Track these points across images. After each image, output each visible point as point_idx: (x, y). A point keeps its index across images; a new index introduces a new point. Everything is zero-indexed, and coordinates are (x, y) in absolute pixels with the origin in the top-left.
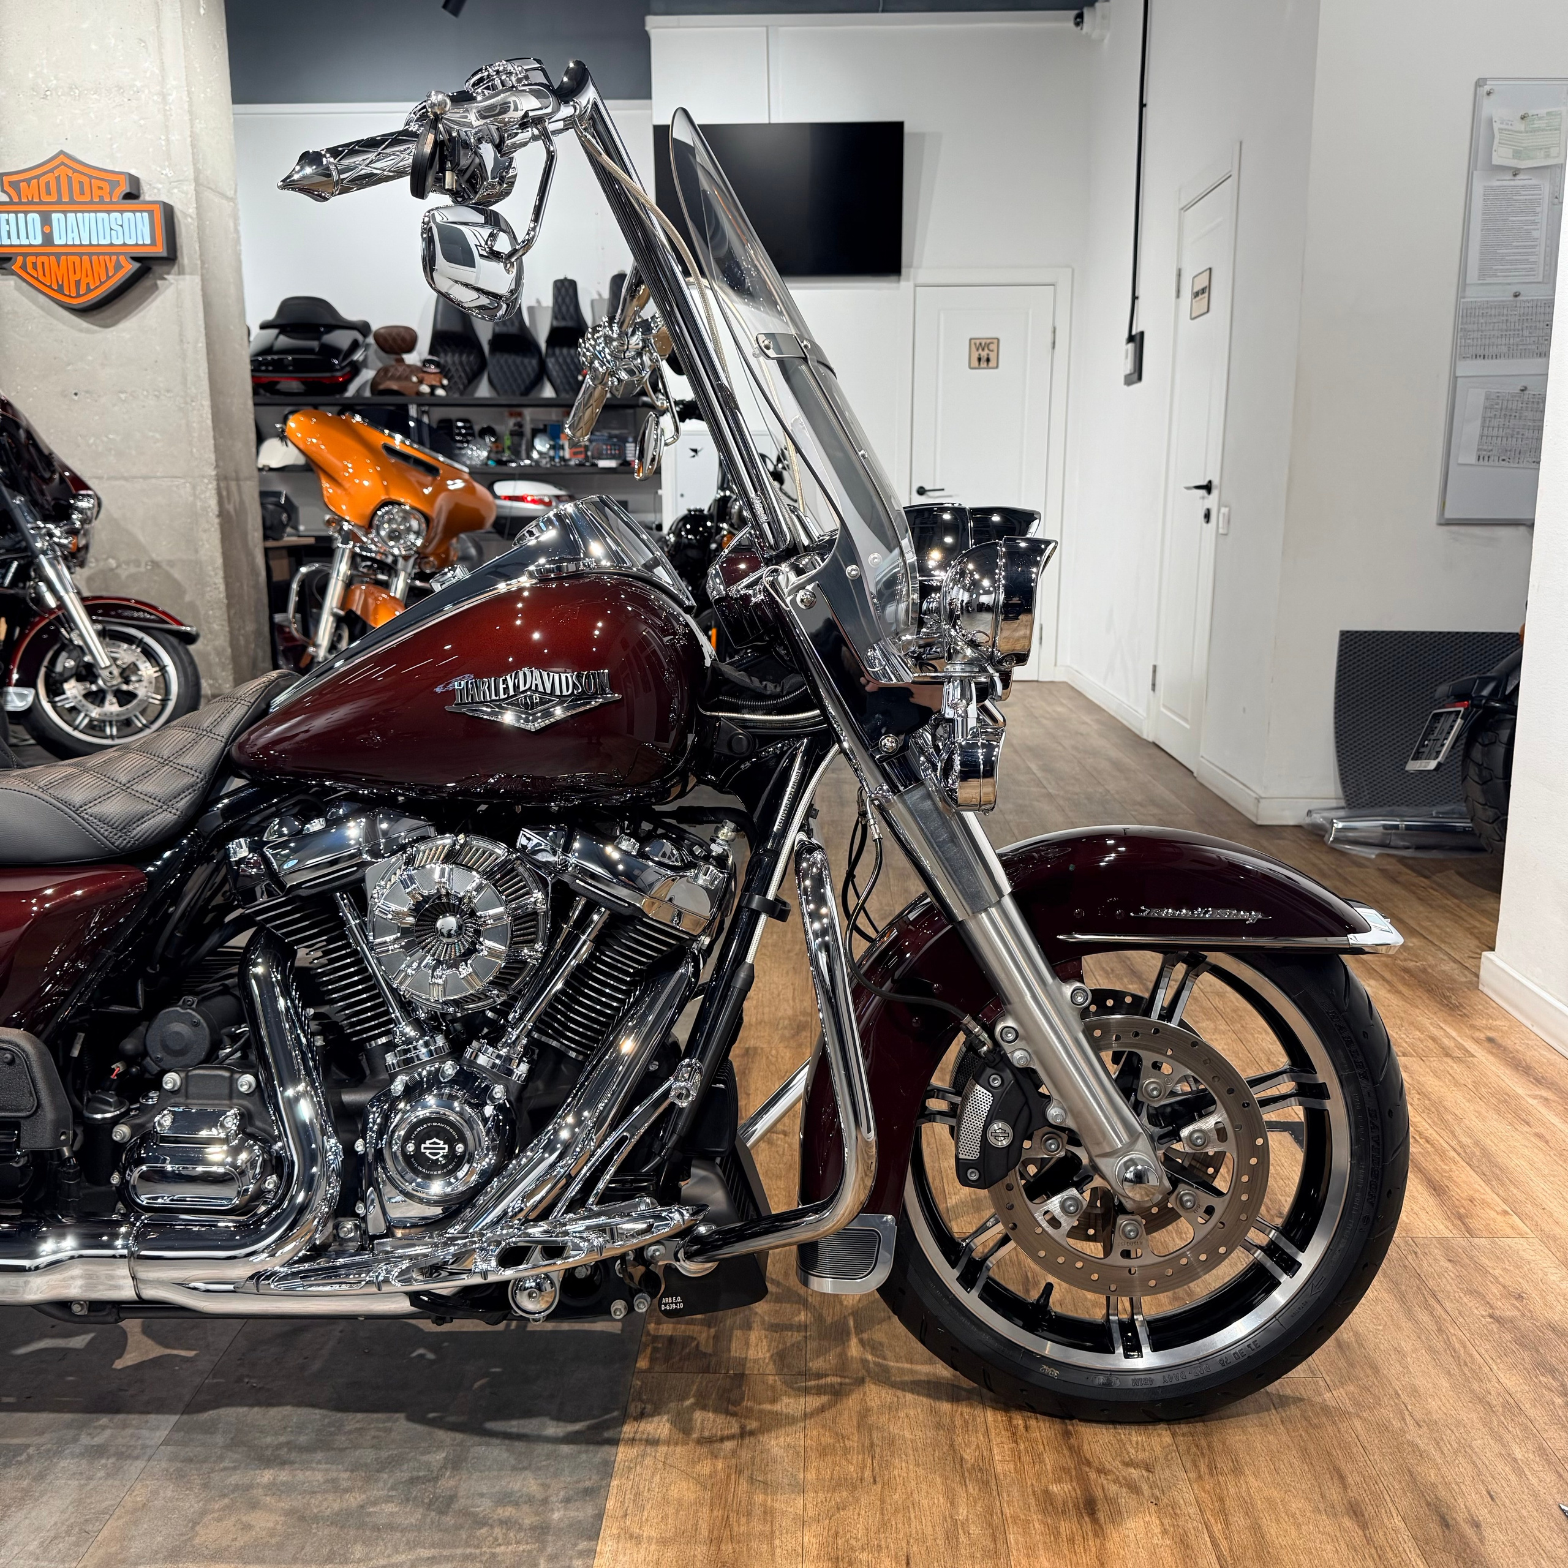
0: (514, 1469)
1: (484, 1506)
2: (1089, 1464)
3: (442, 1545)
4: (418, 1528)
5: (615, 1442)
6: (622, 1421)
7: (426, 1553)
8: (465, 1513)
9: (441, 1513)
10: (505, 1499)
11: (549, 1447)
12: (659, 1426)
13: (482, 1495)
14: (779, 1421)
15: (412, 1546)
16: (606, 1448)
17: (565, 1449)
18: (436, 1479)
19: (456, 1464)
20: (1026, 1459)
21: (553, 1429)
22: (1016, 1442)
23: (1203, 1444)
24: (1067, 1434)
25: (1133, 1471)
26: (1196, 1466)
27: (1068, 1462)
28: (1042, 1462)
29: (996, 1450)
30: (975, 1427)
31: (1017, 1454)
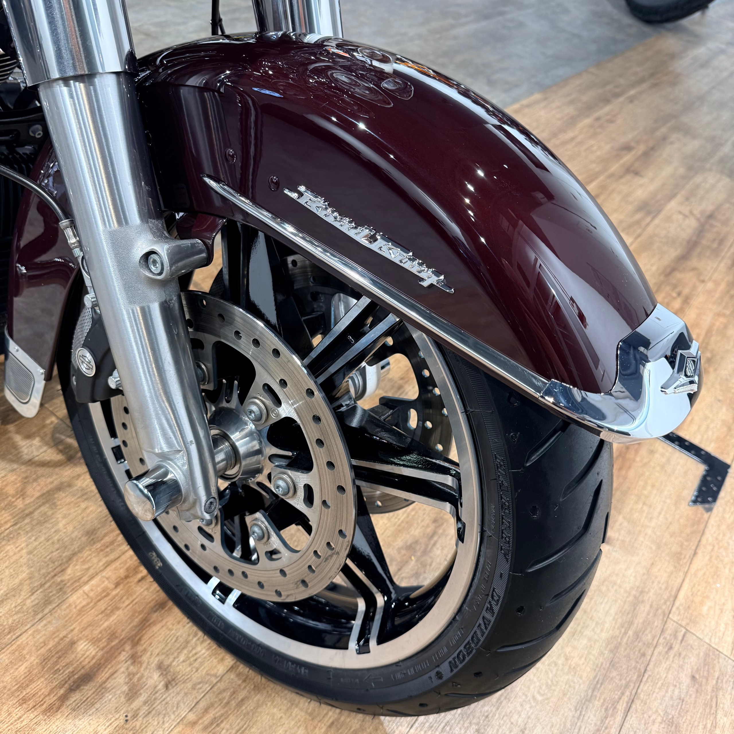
22: (117, 585)
23: (241, 695)
24: (161, 606)
25: (156, 676)
26: (206, 711)
27: (124, 632)
28: (108, 616)
29: (93, 582)
30: (112, 551)
31: (105, 593)
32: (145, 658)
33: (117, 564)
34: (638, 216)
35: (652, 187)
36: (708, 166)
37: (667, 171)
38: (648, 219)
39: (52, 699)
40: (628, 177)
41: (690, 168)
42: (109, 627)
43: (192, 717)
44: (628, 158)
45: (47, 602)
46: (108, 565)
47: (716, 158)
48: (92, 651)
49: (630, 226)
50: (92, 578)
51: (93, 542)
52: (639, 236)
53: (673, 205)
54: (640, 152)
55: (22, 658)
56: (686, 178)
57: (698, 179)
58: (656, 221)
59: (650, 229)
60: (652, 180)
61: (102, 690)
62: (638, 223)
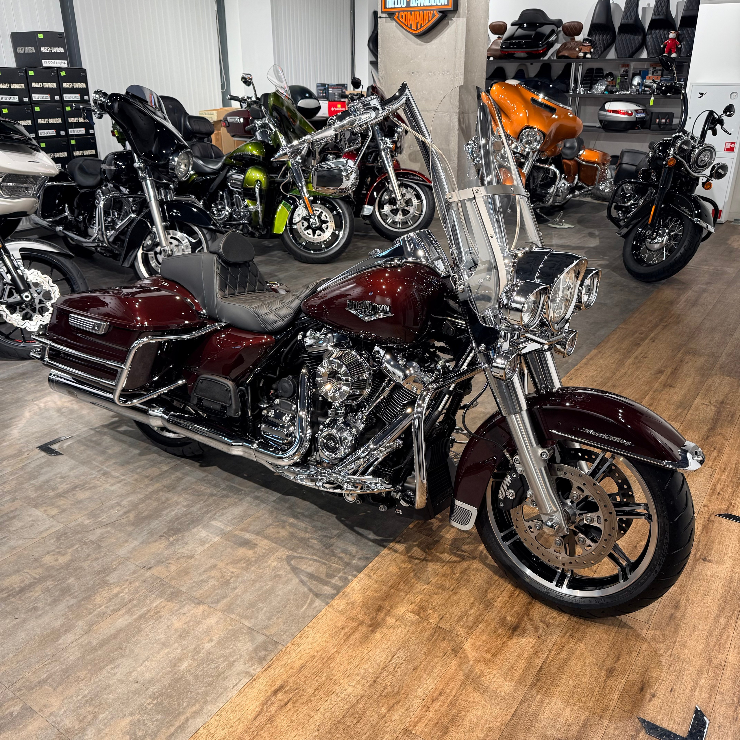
0: (353, 543)
1: (338, 551)
2: (528, 615)
3: (321, 558)
4: (318, 550)
5: (385, 547)
6: (391, 541)
7: (315, 558)
8: (332, 551)
9: (326, 548)
10: (345, 551)
11: (366, 541)
12: (401, 547)
13: (340, 548)
14: (438, 560)
15: (314, 554)
16: (381, 548)
17: (370, 543)
18: (331, 538)
19: (339, 536)
20: (508, 605)
21: (372, 536)
22: (509, 599)
23: (577, 627)
24: (530, 603)
25: (542, 624)
26: (566, 632)
27: (522, 612)
28: (513, 608)
29: (500, 598)
30: (500, 588)
31: (506, 602)
32: (534, 619)
33: (505, 592)
34: (679, 411)
35: (682, 393)
36: (713, 372)
37: (689, 381)
38: (686, 412)
39: (508, 634)
40: (667, 389)
41: (703, 376)
42: (515, 612)
43: (562, 634)
44: (662, 378)
45: (487, 607)
46: (502, 593)
47: (718, 366)
48: (513, 619)
49: (676, 417)
50: (498, 597)
51: (491, 586)
52: (683, 421)
53: (698, 400)
54: (669, 373)
55: (490, 624)
56: (702, 382)
57: (710, 381)
58: (691, 412)
59: (688, 416)
60: (681, 388)
61: (524, 630)
62: (680, 414)
